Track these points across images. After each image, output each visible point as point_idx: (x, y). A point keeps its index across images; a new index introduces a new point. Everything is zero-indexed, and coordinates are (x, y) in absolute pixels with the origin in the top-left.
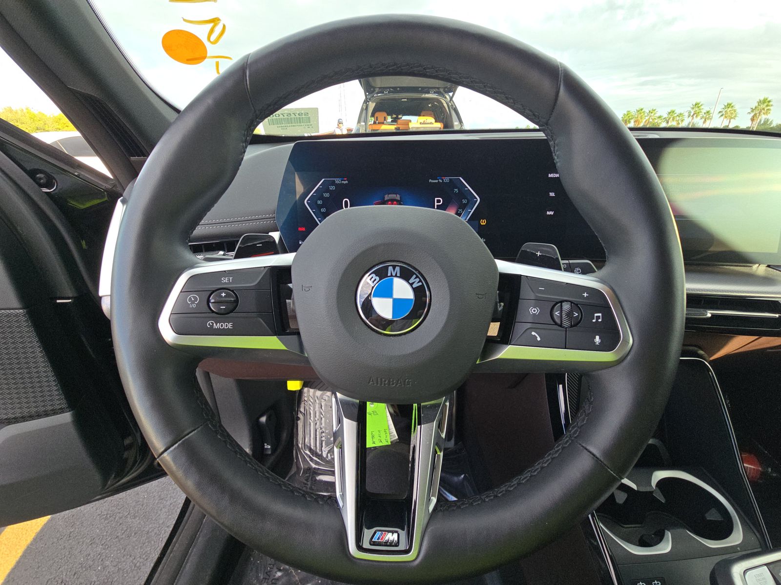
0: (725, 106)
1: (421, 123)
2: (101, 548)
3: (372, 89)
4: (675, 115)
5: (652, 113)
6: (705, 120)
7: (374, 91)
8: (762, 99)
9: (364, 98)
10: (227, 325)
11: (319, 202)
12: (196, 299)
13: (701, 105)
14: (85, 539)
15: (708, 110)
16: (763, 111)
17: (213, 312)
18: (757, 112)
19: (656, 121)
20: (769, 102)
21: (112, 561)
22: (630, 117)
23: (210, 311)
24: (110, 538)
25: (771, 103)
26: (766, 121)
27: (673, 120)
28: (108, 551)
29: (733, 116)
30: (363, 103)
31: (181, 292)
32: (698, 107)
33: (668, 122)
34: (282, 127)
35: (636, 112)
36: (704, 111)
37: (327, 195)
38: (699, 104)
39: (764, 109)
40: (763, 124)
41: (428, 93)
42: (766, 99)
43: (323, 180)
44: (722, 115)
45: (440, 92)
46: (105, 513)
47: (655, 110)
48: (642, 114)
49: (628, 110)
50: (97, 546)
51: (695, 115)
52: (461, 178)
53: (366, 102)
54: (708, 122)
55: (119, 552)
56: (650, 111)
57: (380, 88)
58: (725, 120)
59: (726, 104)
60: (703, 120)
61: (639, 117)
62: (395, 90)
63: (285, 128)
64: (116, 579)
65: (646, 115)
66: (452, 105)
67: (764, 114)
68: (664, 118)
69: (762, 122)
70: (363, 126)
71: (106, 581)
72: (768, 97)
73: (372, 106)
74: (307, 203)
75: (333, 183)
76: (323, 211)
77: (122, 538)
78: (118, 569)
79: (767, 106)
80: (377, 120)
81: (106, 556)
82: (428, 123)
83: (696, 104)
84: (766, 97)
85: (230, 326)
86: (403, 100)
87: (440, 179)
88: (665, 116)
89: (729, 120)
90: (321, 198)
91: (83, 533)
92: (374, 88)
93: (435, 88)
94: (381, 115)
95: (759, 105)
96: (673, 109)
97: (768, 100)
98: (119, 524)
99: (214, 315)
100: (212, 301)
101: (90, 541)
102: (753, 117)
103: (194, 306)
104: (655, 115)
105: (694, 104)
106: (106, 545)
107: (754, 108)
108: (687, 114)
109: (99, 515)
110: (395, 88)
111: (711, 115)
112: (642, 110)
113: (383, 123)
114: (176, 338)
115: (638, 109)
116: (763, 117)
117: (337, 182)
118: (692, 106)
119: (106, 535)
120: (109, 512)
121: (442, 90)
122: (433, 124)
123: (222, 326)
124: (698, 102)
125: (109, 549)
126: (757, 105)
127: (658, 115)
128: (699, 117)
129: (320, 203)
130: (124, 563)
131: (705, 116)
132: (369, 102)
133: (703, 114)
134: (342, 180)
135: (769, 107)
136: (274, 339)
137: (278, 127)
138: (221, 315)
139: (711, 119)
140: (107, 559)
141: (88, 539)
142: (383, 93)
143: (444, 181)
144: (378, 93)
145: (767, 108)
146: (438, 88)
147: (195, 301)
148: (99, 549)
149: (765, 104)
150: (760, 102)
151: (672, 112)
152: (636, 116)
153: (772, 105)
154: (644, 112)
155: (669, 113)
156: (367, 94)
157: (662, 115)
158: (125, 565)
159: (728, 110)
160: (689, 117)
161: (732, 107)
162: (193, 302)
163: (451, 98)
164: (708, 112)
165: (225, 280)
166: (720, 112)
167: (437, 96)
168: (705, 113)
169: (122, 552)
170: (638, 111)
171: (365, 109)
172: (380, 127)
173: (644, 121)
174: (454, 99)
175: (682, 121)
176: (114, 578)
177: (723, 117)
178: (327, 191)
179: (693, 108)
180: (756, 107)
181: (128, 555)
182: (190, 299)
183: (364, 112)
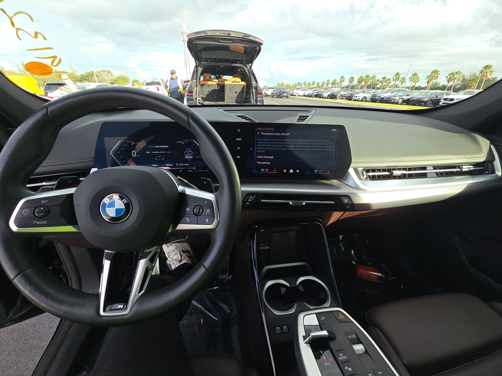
0: (413, 75)
1: (232, 82)
2: (15, 357)
3: (200, 59)
4: (386, 79)
5: (374, 78)
6: (402, 83)
7: (201, 60)
8: (434, 70)
9: (195, 64)
10: (44, 222)
11: (119, 153)
12: (27, 211)
13: (400, 74)
14: (5, 352)
15: (404, 77)
16: (434, 77)
17: (36, 217)
18: (431, 78)
19: (376, 82)
20: (438, 72)
21: (22, 364)
22: (362, 80)
23: (34, 216)
24: (19, 352)
25: (439, 73)
26: (436, 84)
27: (385, 82)
28: (19, 359)
29: (417, 81)
30: (195, 68)
31: (20, 208)
32: (398, 75)
33: (382, 83)
35: (365, 76)
36: (401, 78)
37: (123, 149)
38: (398, 73)
39: (434, 76)
40: (434, 85)
41: (236, 63)
42: (436, 70)
43: (120, 141)
44: (411, 80)
45: (243, 63)
46: (15, 337)
47: (375, 76)
48: (368, 78)
49: (361, 75)
50: (12, 356)
51: (397, 80)
52: (194, 140)
53: (196, 67)
54: (403, 84)
55: (26, 359)
56: (373, 77)
57: (205, 59)
58: (413, 83)
59: (413, 74)
60: (401, 82)
61: (367, 80)
62: (214, 60)
64: (25, 374)
65: (371, 78)
66: (251, 72)
67: (435, 79)
68: (380, 81)
69: (434, 84)
70: (195, 82)
71: (20, 375)
72: (437, 69)
73: (200, 70)
74: (112, 153)
75: (126, 143)
76: (121, 157)
77: (27, 351)
78: (26, 369)
79: (437, 74)
80: (205, 78)
81: (18, 361)
82: (237, 82)
83: (397, 74)
84: (436, 69)
85: (45, 222)
86: (221, 66)
87: (183, 141)
88: (381, 80)
89: (415, 83)
91: (3, 349)
92: (201, 59)
93: (240, 60)
94: (207, 75)
95: (432, 74)
96: (385, 76)
97: (437, 71)
98: (24, 343)
99: (37, 218)
100: (36, 212)
101: (8, 353)
102: (428, 81)
103: (26, 214)
104: (376, 79)
105: (396, 73)
106: (18, 355)
107: (429, 76)
108: (392, 79)
109: (12, 339)
110: (215, 59)
111: (405, 80)
112: (368, 76)
113: (209, 80)
114: (18, 230)
115: (366, 75)
116: (434, 81)
117: (128, 142)
118: (395, 75)
119: (17, 350)
120: (18, 337)
121: (244, 62)
122: (240, 82)
123: (41, 223)
124: (398, 72)
125: (20, 357)
126: (431, 74)
127: (377, 79)
128: (399, 81)
130: (30, 365)
131: (402, 80)
132: (198, 67)
133: (401, 79)
134: (131, 141)
135: (437, 75)
136: (71, 227)
138: (41, 218)
139: (405, 82)
140: (19, 363)
141: (7, 352)
142: (208, 62)
143: (186, 142)
144: (204, 62)
145: (436, 76)
146: (242, 61)
147: (27, 212)
148: (14, 357)
149: (435, 73)
150: (433, 72)
151: (384, 78)
152: (365, 79)
153: (439, 74)
154: (369, 77)
155: (383, 78)
156: (197, 62)
157: (379, 79)
158: (30, 366)
159: (415, 77)
160: (393, 81)
161: (417, 75)
162: (26, 213)
163: (251, 67)
164: (403, 78)
165: (43, 202)
166: (410, 78)
167: (242, 65)
168: (402, 79)
169: (28, 358)
170: (366, 76)
171: (195, 72)
172: (207, 83)
173: (370, 82)
174: (252, 68)
175: (390, 83)
176: (24, 373)
177: (411, 81)
178: (123, 147)
179: (395, 76)
180: (430, 75)
181: (31, 361)
182: (25, 212)
183: (195, 73)
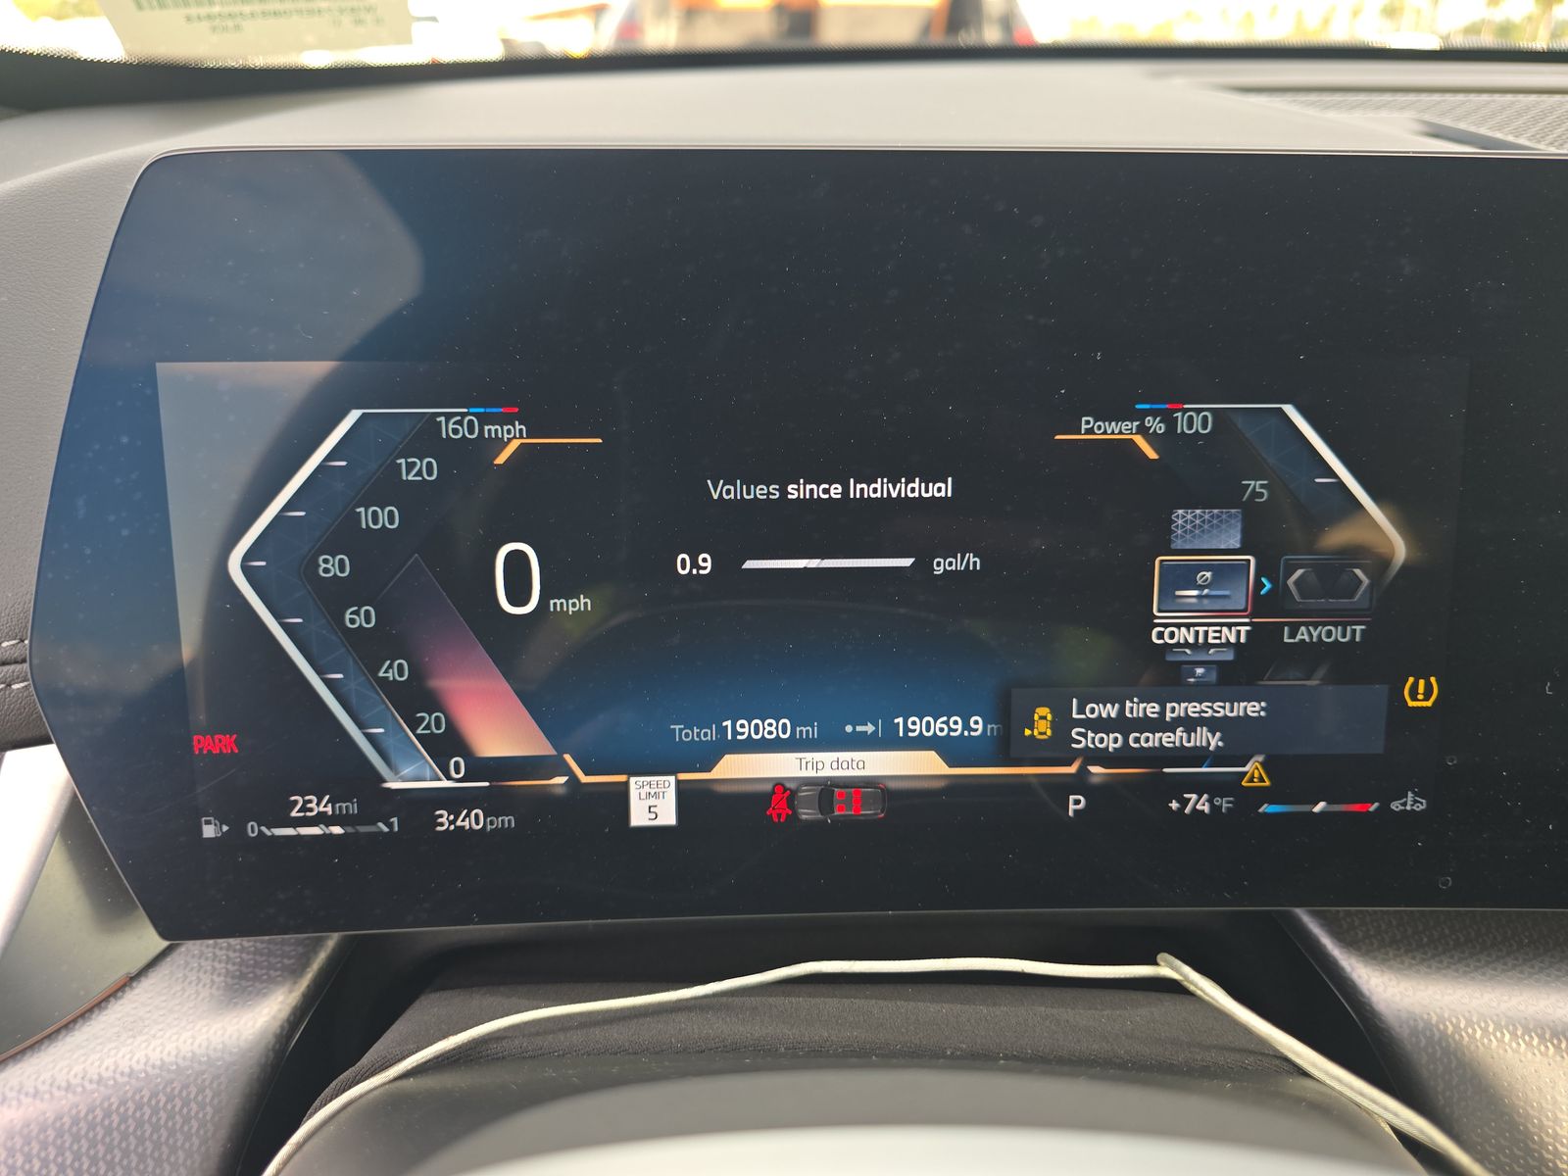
11: (331, 566)
34: (209, 17)
37: (381, 518)
43: (354, 415)
52: (1290, 410)
63: (230, 23)
74: (246, 569)
75: (427, 437)
76: (360, 621)
87: (1154, 413)
90: (344, 536)
117: (448, 429)
129: (335, 571)
134: (484, 419)
137: (189, 19)
143: (1182, 426)
178: (386, 488)
